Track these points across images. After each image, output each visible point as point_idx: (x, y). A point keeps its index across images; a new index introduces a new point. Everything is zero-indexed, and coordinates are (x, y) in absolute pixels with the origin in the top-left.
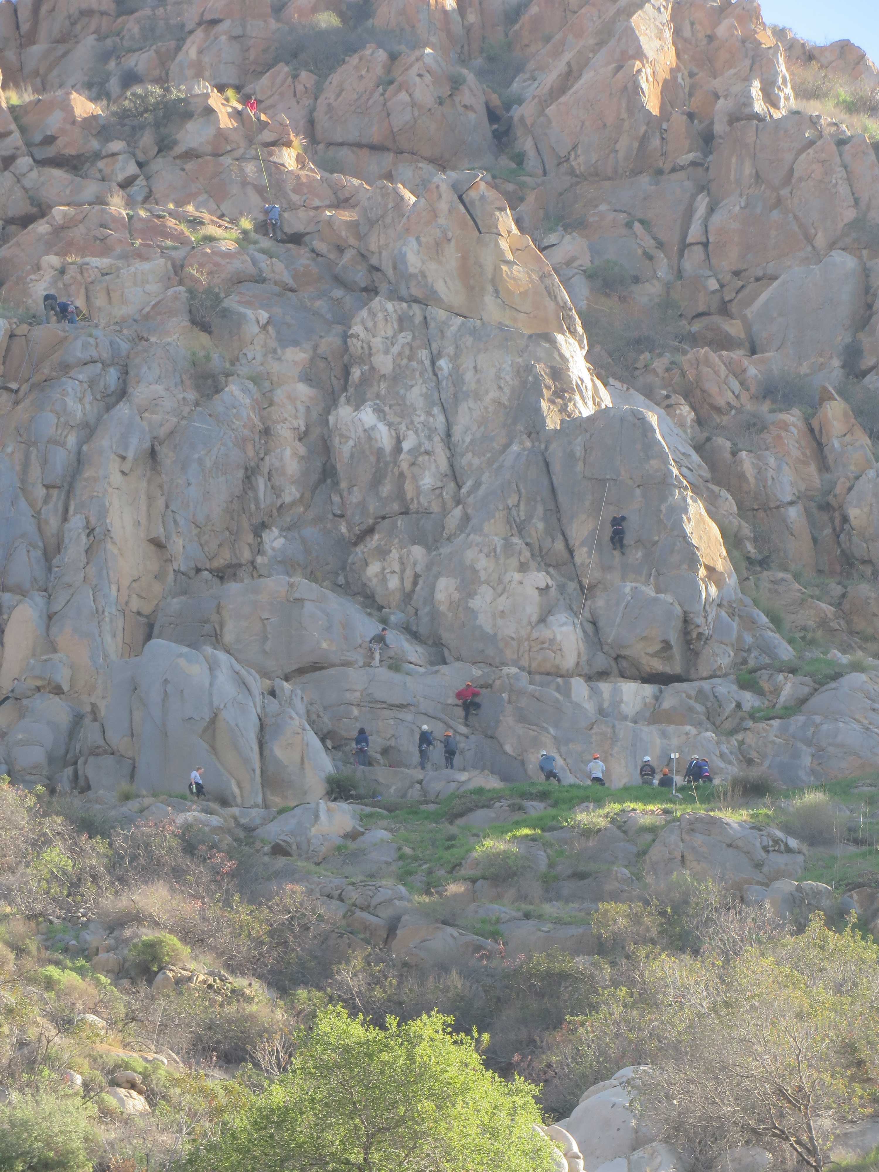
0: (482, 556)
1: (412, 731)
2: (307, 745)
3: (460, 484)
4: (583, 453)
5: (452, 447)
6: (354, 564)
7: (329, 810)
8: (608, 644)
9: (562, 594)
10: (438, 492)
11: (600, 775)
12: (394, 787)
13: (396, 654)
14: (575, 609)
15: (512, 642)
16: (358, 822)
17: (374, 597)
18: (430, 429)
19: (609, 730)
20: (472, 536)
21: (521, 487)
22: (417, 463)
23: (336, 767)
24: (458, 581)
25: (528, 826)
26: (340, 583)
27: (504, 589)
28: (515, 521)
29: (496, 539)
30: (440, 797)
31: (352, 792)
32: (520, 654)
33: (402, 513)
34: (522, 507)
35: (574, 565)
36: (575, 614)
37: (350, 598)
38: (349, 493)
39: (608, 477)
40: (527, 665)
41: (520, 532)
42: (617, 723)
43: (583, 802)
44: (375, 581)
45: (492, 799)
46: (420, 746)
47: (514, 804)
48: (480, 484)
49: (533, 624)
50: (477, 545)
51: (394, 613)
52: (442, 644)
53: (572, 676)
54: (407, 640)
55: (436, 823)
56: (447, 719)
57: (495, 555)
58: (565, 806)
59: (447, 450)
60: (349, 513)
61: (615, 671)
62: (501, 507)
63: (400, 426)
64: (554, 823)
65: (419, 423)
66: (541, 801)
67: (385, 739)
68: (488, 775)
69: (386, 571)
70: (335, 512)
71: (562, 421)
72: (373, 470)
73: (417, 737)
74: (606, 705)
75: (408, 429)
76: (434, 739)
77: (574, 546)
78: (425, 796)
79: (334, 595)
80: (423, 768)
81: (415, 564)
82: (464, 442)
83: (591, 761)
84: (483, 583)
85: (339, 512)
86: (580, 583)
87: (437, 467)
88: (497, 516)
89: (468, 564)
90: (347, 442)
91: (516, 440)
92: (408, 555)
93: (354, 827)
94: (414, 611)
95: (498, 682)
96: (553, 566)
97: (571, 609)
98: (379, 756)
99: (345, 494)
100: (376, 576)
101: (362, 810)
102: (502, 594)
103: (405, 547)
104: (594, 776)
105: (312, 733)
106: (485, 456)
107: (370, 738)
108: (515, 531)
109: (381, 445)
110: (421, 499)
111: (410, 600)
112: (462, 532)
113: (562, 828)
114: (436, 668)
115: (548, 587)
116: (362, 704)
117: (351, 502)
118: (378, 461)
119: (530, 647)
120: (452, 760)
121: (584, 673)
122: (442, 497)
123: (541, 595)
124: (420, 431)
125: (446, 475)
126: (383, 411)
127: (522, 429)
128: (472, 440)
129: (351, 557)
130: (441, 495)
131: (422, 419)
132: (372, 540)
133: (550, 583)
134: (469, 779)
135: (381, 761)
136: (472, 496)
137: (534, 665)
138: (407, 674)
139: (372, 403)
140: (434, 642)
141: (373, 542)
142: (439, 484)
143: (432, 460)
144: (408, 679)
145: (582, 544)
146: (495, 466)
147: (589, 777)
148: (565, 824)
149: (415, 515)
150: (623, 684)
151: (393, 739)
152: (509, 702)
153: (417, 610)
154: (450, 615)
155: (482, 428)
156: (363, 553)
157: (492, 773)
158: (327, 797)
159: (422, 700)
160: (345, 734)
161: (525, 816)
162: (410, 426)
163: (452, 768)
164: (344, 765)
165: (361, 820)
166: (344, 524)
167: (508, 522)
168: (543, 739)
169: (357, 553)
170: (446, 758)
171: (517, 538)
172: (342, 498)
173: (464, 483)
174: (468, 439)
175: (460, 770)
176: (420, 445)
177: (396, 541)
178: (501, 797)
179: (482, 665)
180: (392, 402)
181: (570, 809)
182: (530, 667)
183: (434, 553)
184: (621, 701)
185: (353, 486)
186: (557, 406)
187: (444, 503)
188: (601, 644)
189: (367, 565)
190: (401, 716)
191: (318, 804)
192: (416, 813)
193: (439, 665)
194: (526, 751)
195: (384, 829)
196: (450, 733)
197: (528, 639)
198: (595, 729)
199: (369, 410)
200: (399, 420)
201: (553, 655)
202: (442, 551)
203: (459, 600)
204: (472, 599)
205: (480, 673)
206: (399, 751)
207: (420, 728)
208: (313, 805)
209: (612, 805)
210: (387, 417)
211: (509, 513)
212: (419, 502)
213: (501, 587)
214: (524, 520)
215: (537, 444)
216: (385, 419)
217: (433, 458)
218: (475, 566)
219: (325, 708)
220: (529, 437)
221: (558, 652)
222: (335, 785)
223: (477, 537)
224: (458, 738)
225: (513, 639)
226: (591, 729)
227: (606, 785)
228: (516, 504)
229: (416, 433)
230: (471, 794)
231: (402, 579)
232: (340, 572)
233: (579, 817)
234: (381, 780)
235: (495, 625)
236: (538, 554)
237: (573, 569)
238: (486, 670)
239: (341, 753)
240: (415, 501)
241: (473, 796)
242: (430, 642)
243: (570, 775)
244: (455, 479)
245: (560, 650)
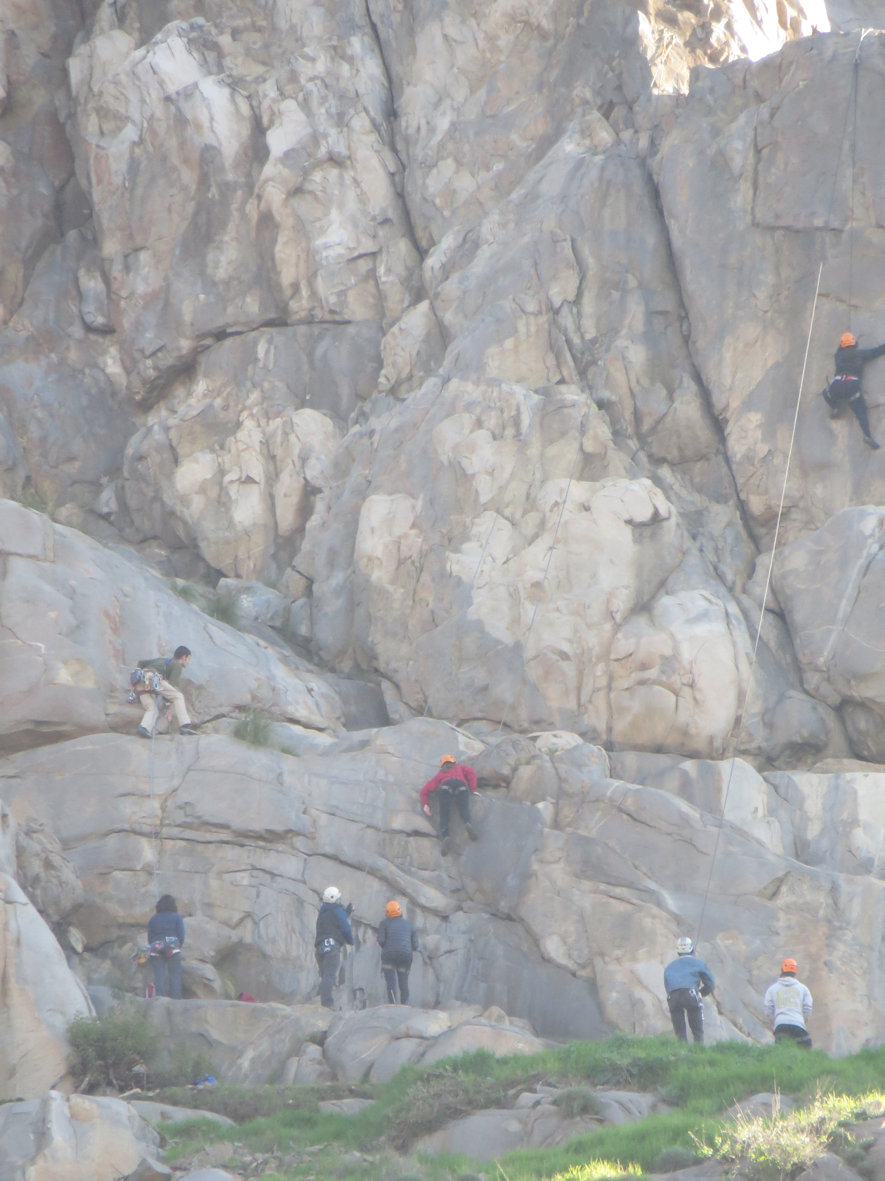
0: (482, 436)
1: (300, 902)
2: (18, 942)
3: (424, 243)
4: (751, 160)
5: (400, 146)
6: (141, 458)
7: (74, 1116)
8: (817, 670)
9: (694, 537)
10: (364, 265)
11: (798, 1020)
12: (250, 1054)
13: (254, 697)
14: (730, 577)
15: (564, 665)
16: (153, 1148)
17: (196, 546)
18: (342, 97)
19: (822, 898)
20: (455, 384)
21: (586, 251)
22: (308, 186)
23: (95, 1001)
24: (420, 503)
25: (607, 1157)
26: (105, 510)
27: (542, 525)
28: (568, 342)
29: (519, 390)
30: (374, 1078)
31: (139, 1068)
32: (584, 698)
33: (270, 324)
34: (588, 305)
35: (728, 460)
36: (731, 590)
37: (131, 549)
38: (127, 268)
39: (819, 222)
40: (602, 726)
41: (582, 373)
42: (841, 878)
43: (754, 1092)
44: (197, 503)
45: (512, 1084)
46: (319, 944)
47: (570, 1098)
48: (477, 245)
49: (618, 617)
50: (469, 407)
51: (248, 590)
52: (376, 670)
53: (722, 755)
54: (285, 660)
55: (363, 1149)
56: (391, 869)
57: (518, 434)
58: (706, 1103)
59: (388, 154)
60: (126, 323)
61: (837, 740)
62: (531, 307)
63: (261, 88)
64: (678, 1148)
65: (312, 79)
66: (643, 1088)
67: (226, 923)
68: (500, 1019)
69: (227, 478)
70: (89, 318)
71: (696, 73)
72: (191, 207)
73: (312, 918)
74: (813, 832)
75: (282, 94)
76: (358, 923)
77: (725, 409)
78: (334, 1077)
79: (89, 540)
80: (327, 1001)
81: (304, 460)
82: (432, 130)
83: (774, 980)
84: (486, 508)
85: (100, 320)
86: (742, 506)
87: (363, 199)
88: (522, 329)
89: (444, 459)
90: (119, 129)
91: (573, 125)
92: (286, 434)
93: (143, 1162)
94: (303, 582)
95: (525, 772)
96: (672, 465)
97: (720, 577)
98: (209, 971)
99: (116, 270)
100: (202, 490)
101: (164, 1115)
102: (536, 536)
103: (278, 414)
104: (781, 1020)
105: (32, 910)
106: (488, 168)
107: (187, 921)
108: (569, 369)
109: (210, 140)
110: (320, 284)
111: (293, 554)
112: (429, 372)
113: (699, 1161)
114: (359, 735)
115: (656, 519)
116: (165, 831)
117: (132, 294)
118: (204, 181)
119: (611, 678)
120: (403, 979)
121: (754, 745)
122: (376, 280)
123: (638, 539)
124: (315, 102)
125: (386, 221)
126: (216, 47)
127: (588, 94)
128: (454, 126)
129: (134, 440)
130: (372, 275)
131: (321, 67)
132: (190, 394)
133: (664, 507)
134: (451, 1031)
135: (217, 985)
136: (455, 277)
137: (621, 725)
138: (285, 751)
139: (185, 25)
140: (357, 665)
141: (192, 401)
142: (368, 245)
143: (348, 181)
144: (288, 763)
145: (748, 405)
146: (515, 196)
147: (768, 1022)
148: (707, 1151)
149: (302, 329)
150: (859, 775)
151: (249, 924)
152: (556, 825)
153: (310, 581)
154: (398, 593)
155: (482, 94)
156: (167, 429)
157: (511, 1012)
158: (68, 1084)
159: (324, 819)
160: (119, 912)
161: (598, 1129)
162: (289, 89)
163: (404, 1000)
164: (115, 996)
165: (163, 1143)
166: (113, 351)
167: (552, 347)
168: (647, 922)
169: (150, 430)
170: (388, 975)
171: (573, 388)
172: (107, 280)
173: (433, 243)
174: (443, 124)
175: (425, 1006)
176: (316, 138)
177: (255, 396)
178: (537, 1078)
179: (483, 725)
180: (239, 23)
181: (720, 1109)
182: (610, 730)
183: (357, 428)
184: (854, 822)
185: (137, 250)
186: (681, 33)
187: (380, 297)
188: (798, 669)
189: (176, 461)
190: (269, 861)
191: (45, 1103)
192: (309, 1122)
193: (371, 726)
194: (602, 955)
195: (225, 1167)
196: (399, 906)
197: (605, 656)
198: (785, 897)
199: (178, 44)
200: (260, 70)
201: (672, 698)
202: (375, 423)
203: (423, 555)
204: (457, 551)
205: (478, 746)
206: (264, 956)
207: (319, 894)
208: (32, 1106)
209: (832, 1101)
210: (228, 62)
211: (554, 323)
212: (314, 293)
213: (533, 518)
214: (594, 341)
215: (627, 135)
216: (221, 68)
217: (349, 175)
218: (465, 463)
219: (66, 844)
220: (607, 116)
221: (686, 691)
222: (91, 1052)
223: (470, 387)
224: (420, 921)
225: (564, 656)
226: (774, 895)
227: (816, 1046)
228: (571, 297)
229: (305, 105)
230: (455, 1069)
231: (270, 499)
232: (104, 480)
233: (744, 1133)
234: (215, 1034)
235: (516, 621)
236: (630, 431)
237: (724, 469)
238: (493, 740)
239: (107, 965)
240: (305, 292)
241: (461, 1076)
242: (347, 666)
243: (719, 1018)
244: (410, 231)
245: (692, 685)
